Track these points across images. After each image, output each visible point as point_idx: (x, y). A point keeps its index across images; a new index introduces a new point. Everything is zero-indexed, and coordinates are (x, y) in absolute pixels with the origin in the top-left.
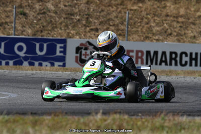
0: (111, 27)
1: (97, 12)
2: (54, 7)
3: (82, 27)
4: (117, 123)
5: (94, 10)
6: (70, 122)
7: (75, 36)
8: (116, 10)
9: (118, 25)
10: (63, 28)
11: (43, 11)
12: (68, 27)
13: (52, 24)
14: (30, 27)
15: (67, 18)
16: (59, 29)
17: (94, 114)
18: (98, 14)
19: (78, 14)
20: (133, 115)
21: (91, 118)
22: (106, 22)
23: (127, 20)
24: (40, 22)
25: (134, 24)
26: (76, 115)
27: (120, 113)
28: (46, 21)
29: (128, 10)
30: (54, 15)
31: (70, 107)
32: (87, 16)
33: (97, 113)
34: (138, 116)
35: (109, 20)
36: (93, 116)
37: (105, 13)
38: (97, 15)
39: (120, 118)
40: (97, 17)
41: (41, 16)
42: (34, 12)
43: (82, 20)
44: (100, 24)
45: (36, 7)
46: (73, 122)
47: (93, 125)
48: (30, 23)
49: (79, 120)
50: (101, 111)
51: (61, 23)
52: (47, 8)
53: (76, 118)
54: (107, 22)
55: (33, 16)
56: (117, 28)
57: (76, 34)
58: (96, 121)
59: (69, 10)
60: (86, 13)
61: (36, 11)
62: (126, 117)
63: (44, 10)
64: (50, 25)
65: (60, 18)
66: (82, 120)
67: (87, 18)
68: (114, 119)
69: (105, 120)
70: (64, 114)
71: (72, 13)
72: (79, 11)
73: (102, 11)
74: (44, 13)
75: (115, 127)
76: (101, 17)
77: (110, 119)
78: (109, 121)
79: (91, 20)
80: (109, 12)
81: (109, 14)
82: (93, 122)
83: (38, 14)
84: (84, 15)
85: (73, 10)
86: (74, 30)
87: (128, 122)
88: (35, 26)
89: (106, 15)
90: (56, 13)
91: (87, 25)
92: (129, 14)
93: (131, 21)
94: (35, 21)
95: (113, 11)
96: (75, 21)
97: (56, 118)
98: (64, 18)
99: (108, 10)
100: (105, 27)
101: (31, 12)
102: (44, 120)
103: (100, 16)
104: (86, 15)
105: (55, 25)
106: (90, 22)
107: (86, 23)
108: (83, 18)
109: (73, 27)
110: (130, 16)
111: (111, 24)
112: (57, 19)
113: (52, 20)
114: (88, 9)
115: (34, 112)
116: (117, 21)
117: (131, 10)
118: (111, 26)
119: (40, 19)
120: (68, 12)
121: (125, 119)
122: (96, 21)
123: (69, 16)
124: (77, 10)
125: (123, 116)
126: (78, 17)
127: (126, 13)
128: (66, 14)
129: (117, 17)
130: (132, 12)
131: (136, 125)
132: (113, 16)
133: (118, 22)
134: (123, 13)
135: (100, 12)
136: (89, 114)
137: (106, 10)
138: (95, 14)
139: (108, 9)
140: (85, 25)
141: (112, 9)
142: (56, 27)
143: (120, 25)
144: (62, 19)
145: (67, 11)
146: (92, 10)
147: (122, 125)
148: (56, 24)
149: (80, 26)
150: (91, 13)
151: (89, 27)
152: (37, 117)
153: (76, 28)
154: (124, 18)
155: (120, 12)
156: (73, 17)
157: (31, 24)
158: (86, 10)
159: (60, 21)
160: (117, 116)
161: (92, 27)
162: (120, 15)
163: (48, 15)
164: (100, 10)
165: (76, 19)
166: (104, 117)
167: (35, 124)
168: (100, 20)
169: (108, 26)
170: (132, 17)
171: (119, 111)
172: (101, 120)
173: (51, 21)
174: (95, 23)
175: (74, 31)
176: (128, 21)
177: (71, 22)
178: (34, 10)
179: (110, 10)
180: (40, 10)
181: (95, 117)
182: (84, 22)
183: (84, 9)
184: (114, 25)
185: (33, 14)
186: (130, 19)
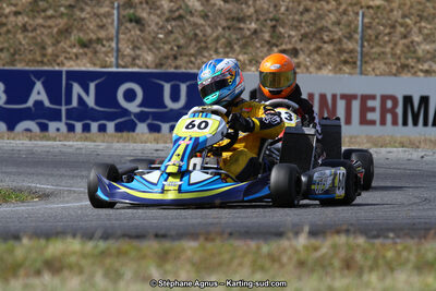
0: (326, 46)
1: (296, 14)
2: (202, 5)
3: (262, 46)
4: (342, 254)
5: (287, 10)
6: (240, 253)
7: (248, 67)
8: (337, 9)
9: (340, 41)
10: (221, 50)
11: (177, 14)
12: (232, 48)
13: (199, 42)
14: (150, 50)
15: (229, 28)
16: (212, 52)
17: (291, 235)
18: (297, 17)
19: (254, 17)
20: (377, 237)
21: (285, 243)
22: (314, 35)
23: (360, 29)
24: (172, 37)
25: (377, 37)
26: (252, 238)
27: (347, 232)
28: (185, 35)
29: (362, 8)
30: (201, 21)
31: (239, 220)
32: (274, 23)
33: (297, 234)
34: (387, 237)
35: (321, 29)
36: (289, 239)
37: (312, 14)
38: (294, 20)
39: (348, 244)
40: (295, 23)
41: (174, 23)
42: (159, 16)
43: (262, 31)
44: (301, 40)
45: (162, 5)
46: (245, 254)
47: (290, 258)
48: (151, 39)
49: (258, 248)
50: (306, 229)
51: (217, 40)
52: (187, 6)
53: (253, 244)
54: (318, 36)
55: (157, 24)
56: (338, 46)
57: (250, 61)
58: (296, 251)
59: (235, 10)
60: (271, 16)
61: (163, 13)
62: (361, 240)
63: (181, 11)
64: (194, 43)
65: (214, 27)
66: (265, 249)
67: (274, 27)
68: (334, 247)
69: (316, 249)
70: (226, 236)
71: (241, 15)
72: (256, 11)
73: (307, 10)
74: (180, 17)
75: (337, 263)
76: (303, 24)
77: (325, 246)
78: (324, 250)
79: (282, 30)
80: (321, 12)
81: (320, 17)
82: (289, 252)
83: (167, 20)
84: (266, 20)
85: (242, 10)
86: (245, 53)
87: (365, 252)
88: (162, 45)
89: (315, 20)
90: (205, 17)
91: (274, 41)
92: (363, 16)
93: (369, 31)
94: (161, 36)
95: (330, 11)
96: (248, 33)
97: (209, 245)
98: (224, 29)
99: (318, 9)
100: (313, 47)
101: (152, 17)
102: (183, 250)
103: (300, 22)
104: (271, 20)
105: (203, 44)
106: (281, 36)
107: (271, 37)
108: (264, 26)
109: (244, 46)
110: (366, 20)
111: (326, 38)
112: (209, 30)
113: (198, 31)
114: (275, 6)
115: (162, 232)
116: (338, 33)
117: (369, 7)
118: (325, 42)
119: (171, 32)
120: (233, 15)
121: (358, 246)
122: (293, 33)
123: (235, 22)
124: (252, 10)
125: (355, 238)
126: (253, 26)
127: (357, 14)
128: (227, 19)
129: (338, 23)
130: (371, 11)
131: (384, 257)
132: (330, 22)
133: (340, 33)
134: (351, 13)
135: (302, 14)
136: (279, 234)
137: (314, 9)
138: (291, 17)
139: (318, 6)
140: (268, 42)
141: (327, 7)
142: (206, 48)
143: (345, 40)
144: (220, 29)
145: (230, 12)
146: (283, 9)
147: (352, 258)
148: (205, 42)
149: (258, 45)
150: (282, 17)
151: (277, 46)
152: (167, 244)
153: (250, 49)
154: (353, 26)
155: (345, 12)
156: (242, 25)
157: (152, 43)
158: (271, 9)
159: (215, 35)
160: (341, 239)
161: (284, 47)
162: (345, 18)
163: (188, 21)
164: (301, 8)
165: (249, 29)
166: (314, 241)
167: (163, 258)
168: (303, 31)
169: (320, 44)
170: (370, 23)
171: (344, 227)
172: (306, 248)
173: (196, 35)
174: (289, 36)
175: (246, 56)
176: (363, 30)
177: (239, 37)
178: (159, 12)
179: (322, 9)
180: (171, 11)
181: (294, 242)
182: (267, 36)
183: (266, 6)
184: (332, 41)
185: (157, 20)
186: (366, 27)
